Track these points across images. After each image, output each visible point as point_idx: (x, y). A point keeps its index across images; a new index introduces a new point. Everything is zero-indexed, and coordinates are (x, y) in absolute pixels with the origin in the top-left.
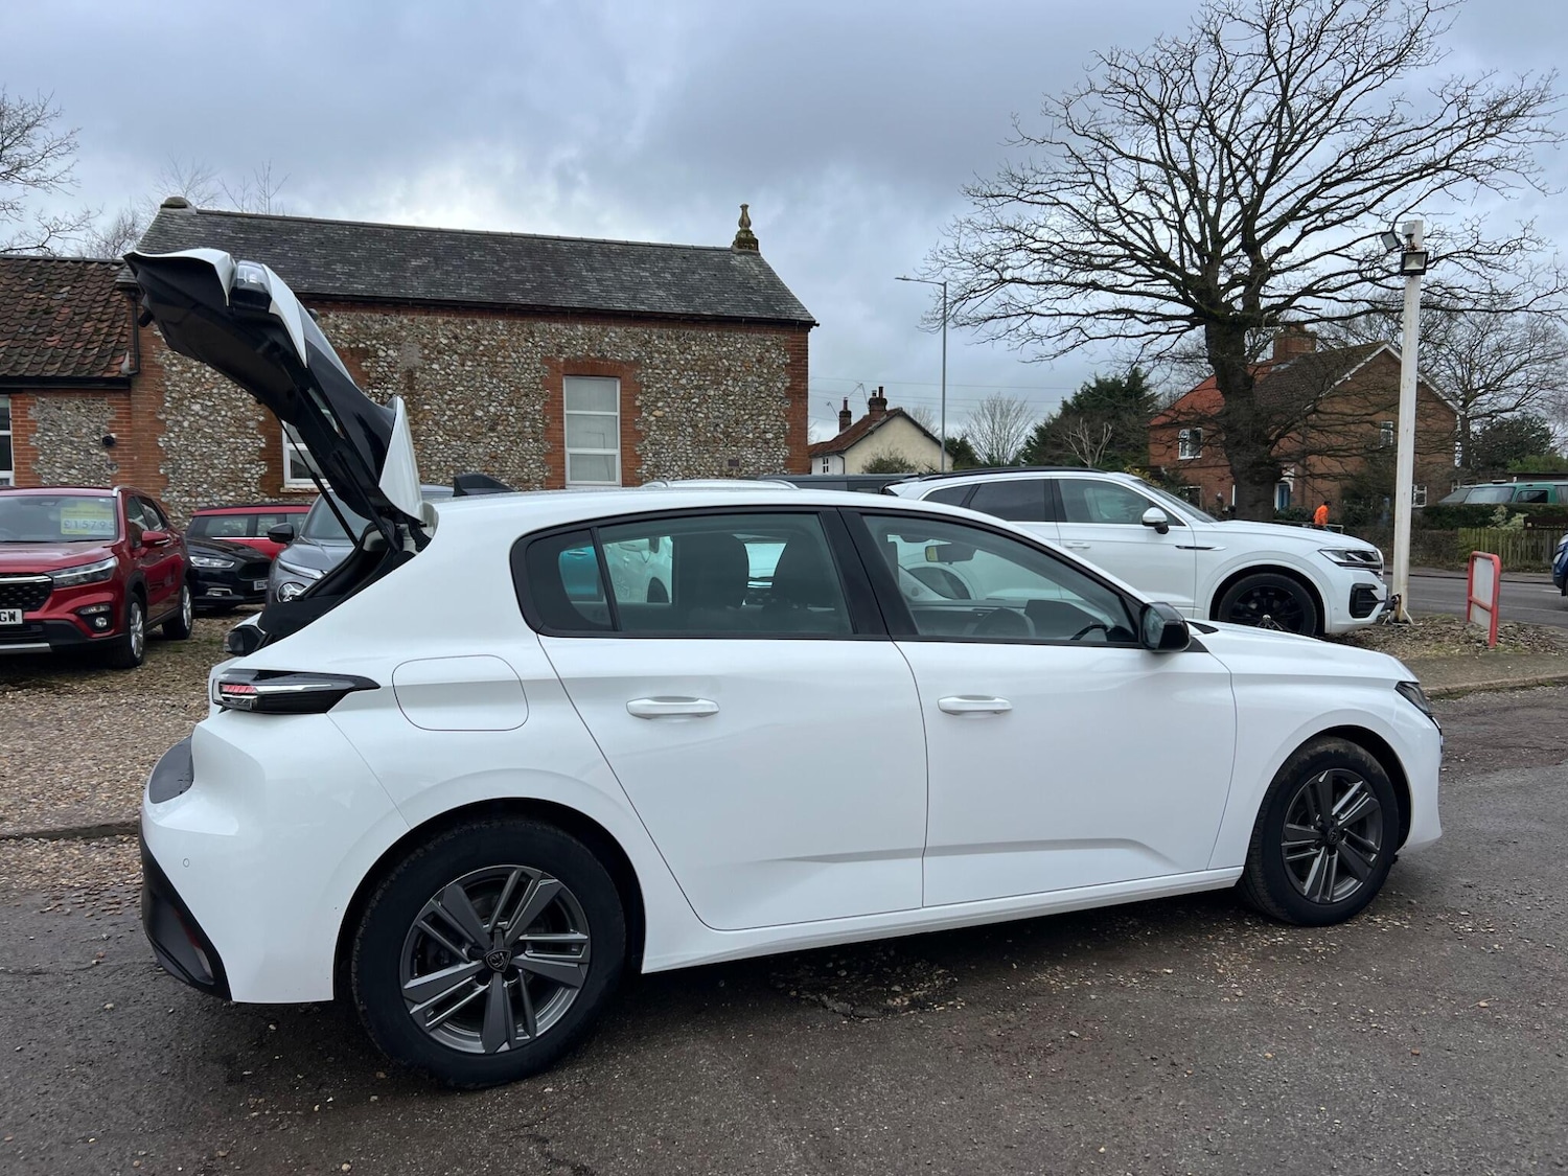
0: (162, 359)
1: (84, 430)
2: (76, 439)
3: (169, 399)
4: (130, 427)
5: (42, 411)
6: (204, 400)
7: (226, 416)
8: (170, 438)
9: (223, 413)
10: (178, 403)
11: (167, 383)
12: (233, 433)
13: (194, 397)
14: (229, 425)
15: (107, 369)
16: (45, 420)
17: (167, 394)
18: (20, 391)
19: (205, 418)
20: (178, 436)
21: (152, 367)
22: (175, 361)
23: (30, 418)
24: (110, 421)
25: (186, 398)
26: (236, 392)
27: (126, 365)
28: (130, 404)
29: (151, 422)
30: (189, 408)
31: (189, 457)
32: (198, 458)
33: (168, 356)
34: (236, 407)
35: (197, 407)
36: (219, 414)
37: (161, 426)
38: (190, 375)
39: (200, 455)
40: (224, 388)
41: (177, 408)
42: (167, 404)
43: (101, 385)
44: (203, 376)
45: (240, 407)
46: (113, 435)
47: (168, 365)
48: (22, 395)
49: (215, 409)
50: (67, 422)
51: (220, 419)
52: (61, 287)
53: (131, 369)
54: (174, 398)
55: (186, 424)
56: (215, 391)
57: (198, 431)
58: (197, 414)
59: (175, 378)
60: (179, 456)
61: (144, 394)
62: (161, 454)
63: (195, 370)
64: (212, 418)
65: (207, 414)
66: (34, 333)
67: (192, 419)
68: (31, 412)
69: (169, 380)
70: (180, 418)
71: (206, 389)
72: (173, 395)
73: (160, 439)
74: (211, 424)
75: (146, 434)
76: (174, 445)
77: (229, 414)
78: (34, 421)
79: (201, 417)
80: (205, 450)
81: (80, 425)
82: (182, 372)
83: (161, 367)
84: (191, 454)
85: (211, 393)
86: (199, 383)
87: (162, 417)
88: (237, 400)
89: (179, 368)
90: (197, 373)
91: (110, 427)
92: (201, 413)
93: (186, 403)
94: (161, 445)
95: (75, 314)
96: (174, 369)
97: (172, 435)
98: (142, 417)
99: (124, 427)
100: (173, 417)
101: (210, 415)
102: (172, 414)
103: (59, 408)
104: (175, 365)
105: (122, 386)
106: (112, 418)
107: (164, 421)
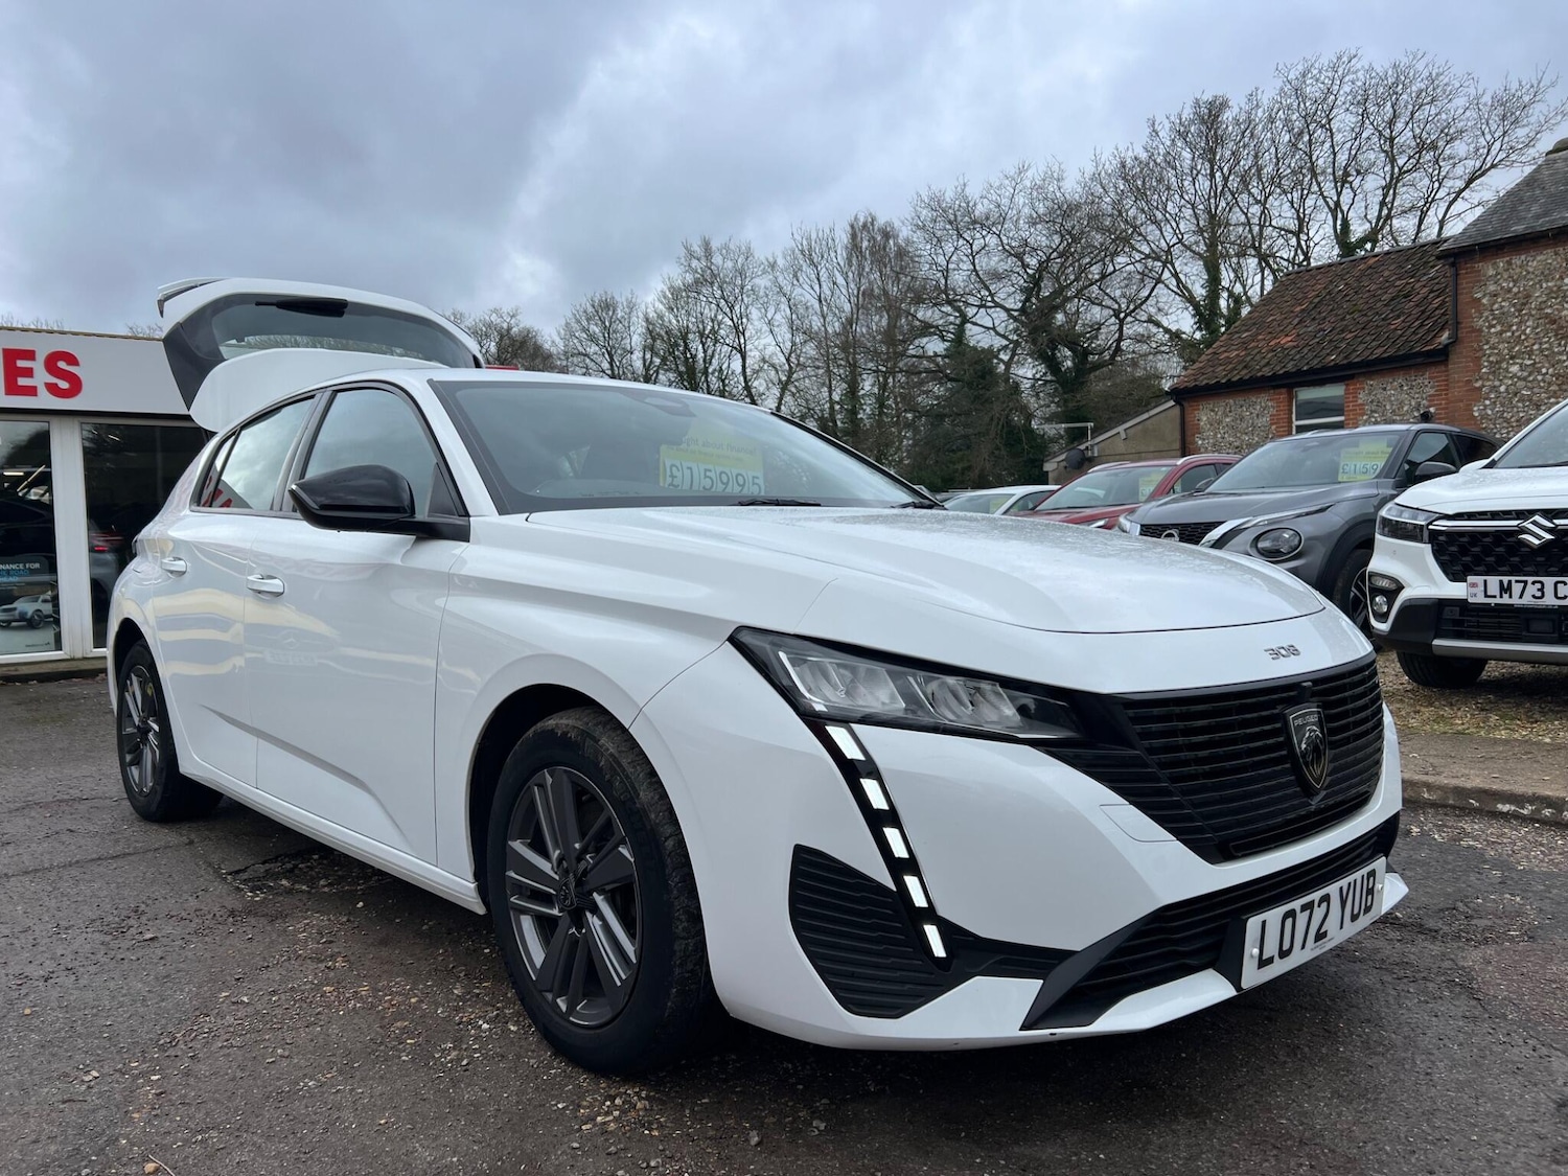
0: (1481, 322)
1: (1405, 409)
2: (1398, 418)
3: (1486, 364)
4: (1447, 399)
5: (1370, 394)
6: (1523, 359)
7: (1547, 373)
8: (1485, 406)
9: (1544, 371)
10: (1495, 368)
11: (1486, 347)
12: (1555, 392)
13: (1512, 358)
14: (1550, 384)
15: (1426, 344)
16: (1372, 402)
17: (1484, 359)
18: (1352, 377)
19: (1525, 379)
20: (1494, 402)
21: (1469, 332)
22: (1494, 322)
23: (1360, 401)
24: (1430, 396)
25: (1505, 360)
26: (1560, 345)
27: (1446, 335)
28: (1447, 376)
29: (1467, 391)
30: (1507, 370)
31: (1505, 425)
32: (1514, 424)
33: (1487, 317)
34: (1559, 361)
35: (1515, 369)
36: (1539, 372)
37: (1476, 394)
38: (1509, 334)
39: (1517, 421)
40: (1546, 343)
41: (1494, 372)
42: (1484, 370)
43: (1419, 360)
44: (1524, 332)
45: (1564, 361)
46: (1432, 410)
47: (1487, 328)
48: (1355, 380)
49: (1534, 367)
50: (1391, 401)
51: (1540, 378)
52: (1433, 267)
53: (1449, 338)
54: (1492, 362)
55: (1502, 389)
56: (1536, 347)
57: (1516, 395)
58: (1515, 375)
59: (1494, 340)
60: (1494, 424)
61: (1461, 362)
62: (1475, 424)
63: (1514, 328)
64: (1531, 378)
65: (1525, 374)
66: (1383, 319)
67: (1510, 382)
68: (1361, 396)
69: (1487, 344)
70: (1497, 383)
71: (1526, 347)
72: (1491, 359)
73: (1475, 409)
74: (1529, 384)
75: (1461, 405)
76: (1489, 412)
77: (1551, 371)
78: (1363, 405)
79: (1519, 378)
80: (1521, 415)
81: (1401, 404)
82: (1501, 333)
83: (1480, 331)
84: (1507, 421)
85: (1532, 350)
86: (1518, 341)
87: (1478, 385)
88: (1560, 353)
89: (1499, 328)
90: (1517, 330)
91: (1430, 401)
92: (1520, 374)
93: (1504, 365)
94: (1476, 414)
95: (1432, 291)
96: (1493, 330)
97: (1487, 402)
98: (1459, 387)
99: (1443, 399)
100: (1490, 383)
101: (1530, 375)
102: (1488, 380)
103: (1385, 389)
104: (1494, 326)
105: (1440, 357)
106: (1432, 392)
107: (1480, 389)
